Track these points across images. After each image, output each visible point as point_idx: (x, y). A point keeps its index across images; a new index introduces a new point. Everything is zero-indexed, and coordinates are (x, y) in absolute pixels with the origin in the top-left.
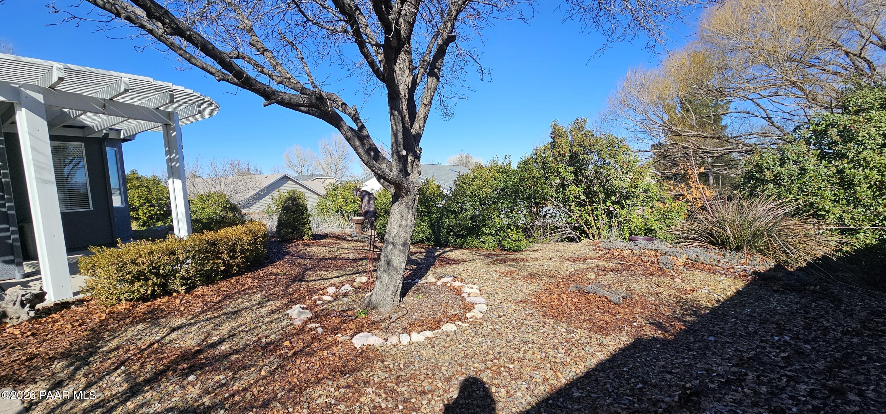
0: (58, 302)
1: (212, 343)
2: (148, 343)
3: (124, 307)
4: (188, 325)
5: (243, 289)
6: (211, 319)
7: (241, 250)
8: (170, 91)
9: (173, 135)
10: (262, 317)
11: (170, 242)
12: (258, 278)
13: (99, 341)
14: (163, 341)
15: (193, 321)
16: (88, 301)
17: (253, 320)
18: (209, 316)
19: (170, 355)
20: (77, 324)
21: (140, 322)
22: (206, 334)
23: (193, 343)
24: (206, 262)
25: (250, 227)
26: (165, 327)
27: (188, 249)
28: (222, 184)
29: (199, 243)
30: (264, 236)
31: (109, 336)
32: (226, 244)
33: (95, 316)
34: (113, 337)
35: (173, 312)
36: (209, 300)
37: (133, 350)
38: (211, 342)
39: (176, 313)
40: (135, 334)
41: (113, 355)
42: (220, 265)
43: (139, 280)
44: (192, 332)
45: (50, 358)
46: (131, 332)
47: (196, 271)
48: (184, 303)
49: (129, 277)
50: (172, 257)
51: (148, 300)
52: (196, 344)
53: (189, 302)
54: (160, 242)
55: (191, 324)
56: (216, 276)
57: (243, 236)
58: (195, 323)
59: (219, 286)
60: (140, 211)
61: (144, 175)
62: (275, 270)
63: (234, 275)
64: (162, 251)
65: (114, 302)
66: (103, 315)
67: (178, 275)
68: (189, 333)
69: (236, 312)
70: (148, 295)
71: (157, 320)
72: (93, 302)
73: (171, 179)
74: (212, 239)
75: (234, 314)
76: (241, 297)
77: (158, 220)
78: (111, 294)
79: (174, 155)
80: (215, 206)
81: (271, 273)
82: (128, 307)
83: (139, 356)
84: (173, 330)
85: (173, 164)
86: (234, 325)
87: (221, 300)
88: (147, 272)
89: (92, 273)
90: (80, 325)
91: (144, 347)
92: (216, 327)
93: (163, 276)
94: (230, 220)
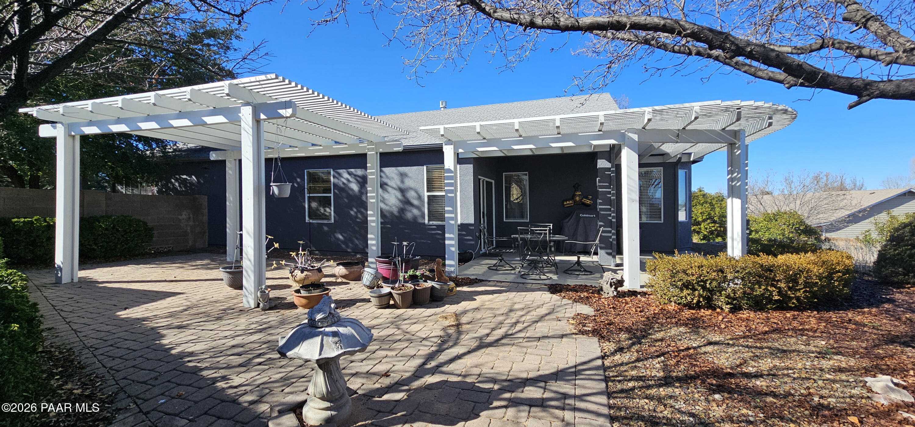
0: (631, 290)
1: (747, 373)
2: (686, 346)
3: (673, 308)
4: (725, 344)
5: (800, 328)
6: (751, 347)
7: (806, 284)
8: (738, 109)
9: (737, 154)
10: (821, 370)
11: (720, 260)
12: (828, 321)
13: (650, 328)
14: (699, 350)
15: (731, 342)
16: (649, 295)
17: (806, 369)
18: (750, 344)
19: (702, 365)
20: (639, 310)
21: (683, 325)
22: (743, 361)
23: (727, 364)
24: (757, 286)
25: (824, 257)
26: (703, 337)
27: (737, 269)
28: (798, 202)
29: (751, 266)
30: (847, 271)
31: (658, 328)
32: (784, 271)
33: (652, 308)
34: (660, 329)
35: (714, 327)
36: (754, 327)
37: (673, 346)
38: (746, 371)
39: (716, 328)
40: (677, 334)
41: (657, 344)
42: (774, 294)
43: (687, 288)
44: (727, 353)
45: (620, 329)
46: (674, 331)
47: (744, 293)
48: (726, 322)
49: (679, 284)
50: (720, 274)
51: (693, 308)
52: (729, 366)
53: (731, 322)
54: (711, 258)
55: (728, 344)
56: (767, 304)
57: (811, 266)
58: (733, 345)
59: (769, 315)
60: (702, 226)
61: (708, 192)
62: (858, 318)
63: (791, 309)
64: (710, 267)
65: (666, 301)
66: (657, 309)
67: (723, 292)
68: (725, 352)
69: (784, 351)
70: (693, 304)
71: (697, 328)
72: (652, 297)
73: (730, 199)
74: (767, 264)
75: (782, 352)
76: (796, 337)
77: (718, 236)
78: (665, 294)
79: (736, 174)
80: (783, 227)
81: (850, 320)
82: (676, 308)
83: (677, 354)
84: (710, 343)
85: (733, 184)
86: (778, 364)
87: (769, 331)
88: (695, 283)
89: (654, 274)
90: (641, 312)
91: (682, 348)
92: (756, 358)
93: (709, 290)
94: (798, 246)
